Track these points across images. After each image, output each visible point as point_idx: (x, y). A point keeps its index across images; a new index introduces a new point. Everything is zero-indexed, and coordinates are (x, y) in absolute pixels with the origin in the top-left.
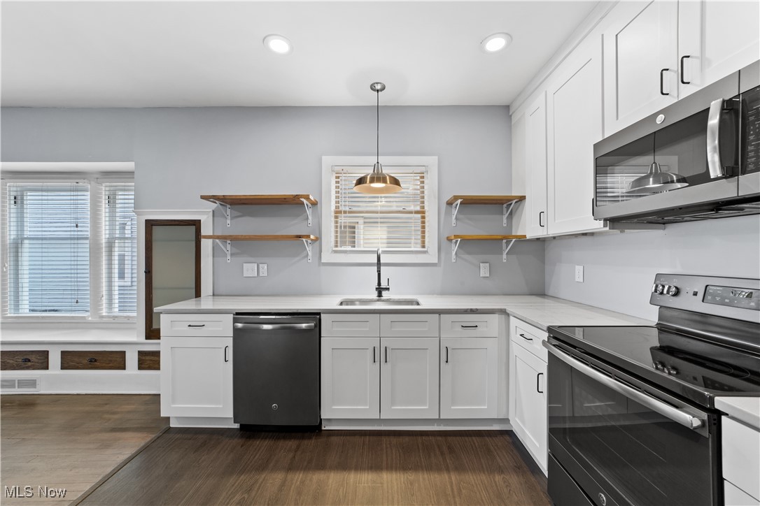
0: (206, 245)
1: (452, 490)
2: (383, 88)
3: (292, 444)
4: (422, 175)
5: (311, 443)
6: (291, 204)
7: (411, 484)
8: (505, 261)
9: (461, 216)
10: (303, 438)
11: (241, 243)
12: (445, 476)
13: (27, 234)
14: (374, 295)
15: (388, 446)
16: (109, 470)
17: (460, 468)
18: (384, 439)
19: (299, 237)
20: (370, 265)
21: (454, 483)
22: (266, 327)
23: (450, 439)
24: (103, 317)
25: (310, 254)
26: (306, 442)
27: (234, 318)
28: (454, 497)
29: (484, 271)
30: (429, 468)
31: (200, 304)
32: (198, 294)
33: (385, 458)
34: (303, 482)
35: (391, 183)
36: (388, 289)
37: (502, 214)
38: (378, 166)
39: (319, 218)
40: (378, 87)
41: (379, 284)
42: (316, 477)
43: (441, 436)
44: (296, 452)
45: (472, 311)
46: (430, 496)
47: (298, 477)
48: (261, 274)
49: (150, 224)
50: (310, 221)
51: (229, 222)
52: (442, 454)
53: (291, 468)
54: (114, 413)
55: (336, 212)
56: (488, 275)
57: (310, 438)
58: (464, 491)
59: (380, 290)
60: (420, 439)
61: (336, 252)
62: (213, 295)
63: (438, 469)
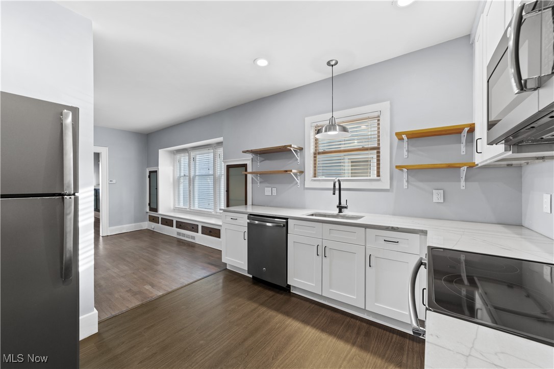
0: (249, 177)
1: (347, 356)
2: (336, 63)
3: (271, 293)
4: (378, 118)
5: (281, 297)
6: (283, 151)
7: (321, 340)
8: (463, 188)
9: (411, 149)
10: (278, 293)
11: (265, 176)
12: (348, 347)
13: (197, 174)
14: (336, 211)
15: (323, 314)
16: (200, 278)
17: (364, 347)
18: (323, 309)
19: (286, 171)
20: (328, 189)
21: (351, 353)
22: (268, 224)
23: (372, 327)
24: (217, 212)
25: (298, 182)
26: (278, 295)
27: (248, 217)
28: (344, 359)
29: (437, 197)
30: (340, 337)
31: (247, 209)
32: (246, 204)
33: (315, 320)
34: (263, 313)
35: (340, 131)
36: (346, 207)
37: (460, 142)
38: (332, 119)
39: (303, 158)
40: (333, 63)
41: (340, 203)
42: (272, 313)
43: (367, 323)
44: (270, 297)
45: (393, 229)
46: (327, 352)
47: (263, 309)
48: (273, 194)
49: (229, 167)
50: (299, 161)
51: (259, 164)
52: (358, 333)
53: (263, 304)
54: (212, 257)
55: (315, 154)
56: (442, 201)
57: (282, 294)
58: (354, 361)
59: (341, 208)
60: (348, 319)
61: (315, 180)
62: (252, 205)
63: (347, 341)
